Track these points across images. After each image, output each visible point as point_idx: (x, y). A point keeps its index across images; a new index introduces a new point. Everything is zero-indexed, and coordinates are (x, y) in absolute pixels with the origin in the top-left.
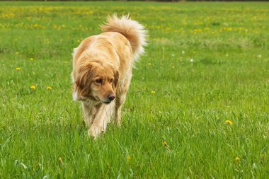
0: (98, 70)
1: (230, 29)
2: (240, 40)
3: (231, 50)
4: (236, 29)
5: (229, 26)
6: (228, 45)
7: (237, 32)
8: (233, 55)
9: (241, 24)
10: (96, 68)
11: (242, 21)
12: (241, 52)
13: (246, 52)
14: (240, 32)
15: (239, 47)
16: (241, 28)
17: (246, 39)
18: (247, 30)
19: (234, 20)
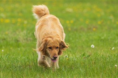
0: (50, 42)
1: (8, 21)
2: (17, 33)
3: (8, 45)
4: (14, 21)
5: (7, 18)
6: (4, 39)
7: (15, 24)
8: (10, 50)
9: (20, 15)
10: (50, 41)
11: (22, 12)
12: (18, 46)
13: (24, 46)
14: (18, 24)
15: (17, 41)
16: (19, 20)
17: (25, 32)
18: (26, 22)
19: (12, 11)
